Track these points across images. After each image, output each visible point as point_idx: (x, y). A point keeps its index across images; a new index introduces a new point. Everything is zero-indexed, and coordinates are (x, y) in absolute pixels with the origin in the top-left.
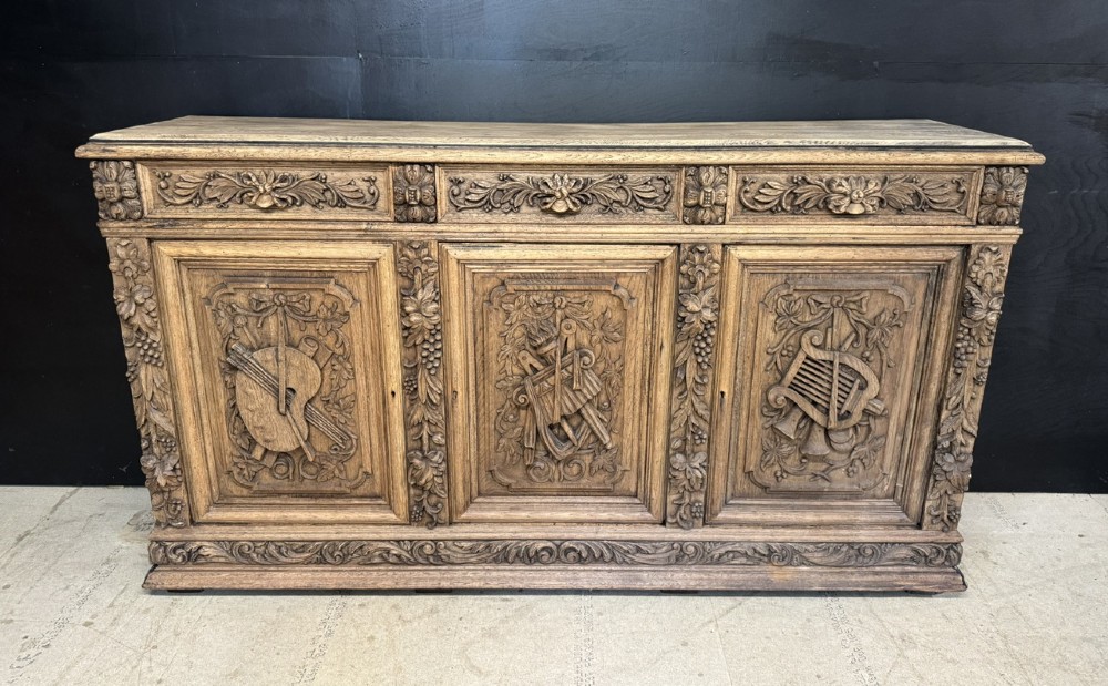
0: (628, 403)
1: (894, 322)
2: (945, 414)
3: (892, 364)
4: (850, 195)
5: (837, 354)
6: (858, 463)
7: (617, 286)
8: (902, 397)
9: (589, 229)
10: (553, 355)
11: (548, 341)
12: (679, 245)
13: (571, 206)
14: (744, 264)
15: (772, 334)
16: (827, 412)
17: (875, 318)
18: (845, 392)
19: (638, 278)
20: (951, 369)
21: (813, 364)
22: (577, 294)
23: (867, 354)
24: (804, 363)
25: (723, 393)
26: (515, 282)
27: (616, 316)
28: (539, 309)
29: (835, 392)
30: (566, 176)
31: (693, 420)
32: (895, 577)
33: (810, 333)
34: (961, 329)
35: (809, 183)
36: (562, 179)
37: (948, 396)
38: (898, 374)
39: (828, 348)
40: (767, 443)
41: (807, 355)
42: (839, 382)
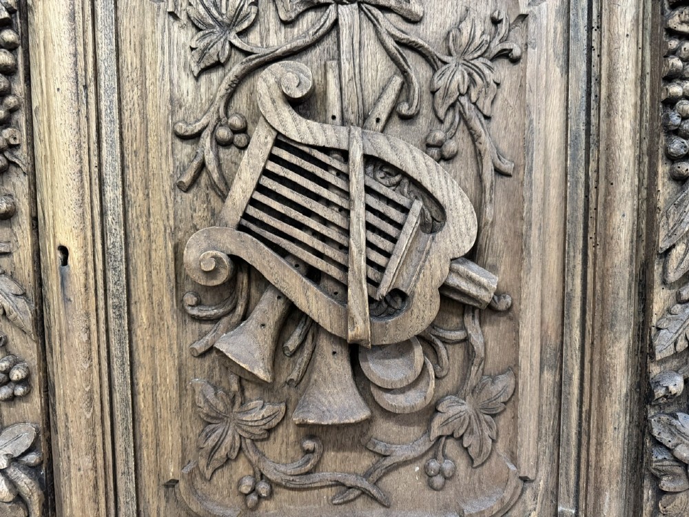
1: (496, 47)
2: (660, 298)
3: (507, 166)
5: (357, 132)
6: (451, 447)
16: (341, 293)
18: (387, 234)
20: (663, 169)
21: (295, 160)
23: (439, 135)
24: (272, 158)
25: (64, 250)
29: (359, 236)
33: (278, 66)
34: (674, 44)
37: (663, 245)
38: (526, 195)
39: (334, 117)
40: (204, 396)
41: (279, 133)
42: (368, 208)
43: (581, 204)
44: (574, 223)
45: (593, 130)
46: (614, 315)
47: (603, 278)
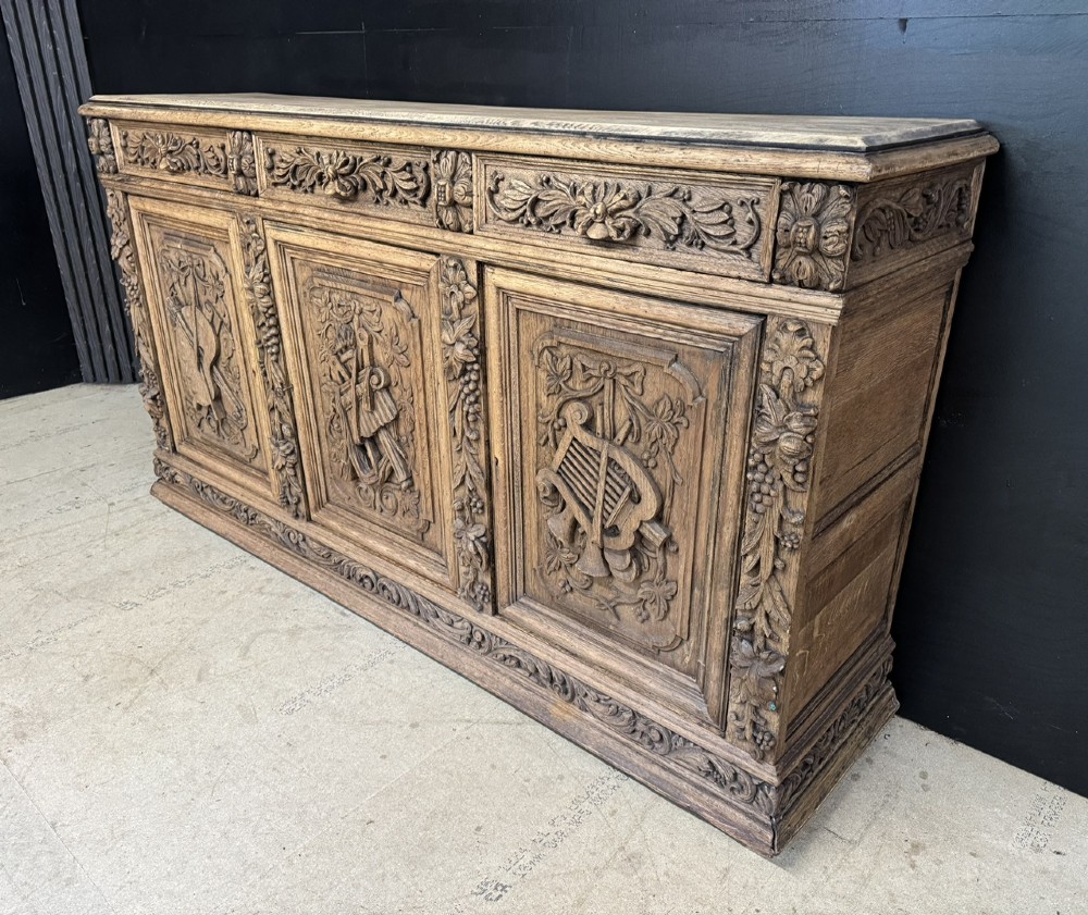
2: (744, 579)
3: (678, 480)
5: (607, 444)
6: (649, 607)
7: (399, 297)
9: (360, 220)
11: (346, 348)
12: (439, 255)
13: (338, 191)
14: (506, 294)
15: (545, 398)
16: (590, 516)
17: (654, 406)
18: (612, 497)
19: (418, 293)
20: (749, 512)
21: (580, 449)
22: (368, 301)
24: (572, 445)
25: (496, 460)
26: (320, 274)
28: (341, 311)
29: (601, 493)
30: (342, 153)
31: (468, 482)
32: (684, 785)
33: (575, 405)
35: (553, 186)
36: (337, 155)
37: (742, 551)
39: (598, 433)
41: (573, 435)
42: (607, 483)
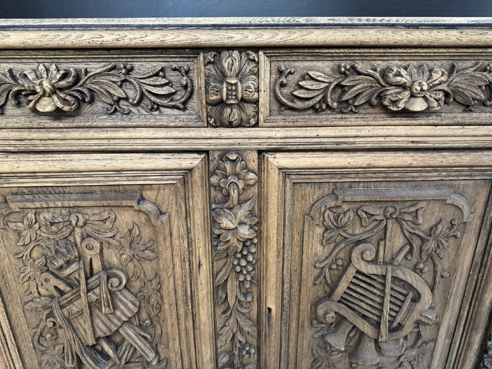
0: (171, 320)
1: (452, 233)
4: (410, 88)
5: (390, 268)
7: (142, 199)
8: (453, 306)
9: (91, 134)
10: (77, 276)
11: (69, 263)
12: (207, 152)
13: (60, 105)
14: (285, 172)
15: (319, 248)
16: (377, 325)
17: (432, 228)
18: (398, 304)
19: (167, 191)
21: (364, 279)
22: (96, 211)
23: (421, 266)
26: (19, 198)
27: (147, 233)
28: (54, 228)
30: (54, 67)
31: (239, 337)
33: (361, 246)
35: (359, 73)
36: (47, 70)
38: (452, 286)
39: (380, 262)
40: (317, 351)
41: (358, 270)
42: (391, 296)
43: (473, 287)
44: (468, 293)
45: (484, 262)
46: (478, 327)
47: (476, 313)
